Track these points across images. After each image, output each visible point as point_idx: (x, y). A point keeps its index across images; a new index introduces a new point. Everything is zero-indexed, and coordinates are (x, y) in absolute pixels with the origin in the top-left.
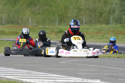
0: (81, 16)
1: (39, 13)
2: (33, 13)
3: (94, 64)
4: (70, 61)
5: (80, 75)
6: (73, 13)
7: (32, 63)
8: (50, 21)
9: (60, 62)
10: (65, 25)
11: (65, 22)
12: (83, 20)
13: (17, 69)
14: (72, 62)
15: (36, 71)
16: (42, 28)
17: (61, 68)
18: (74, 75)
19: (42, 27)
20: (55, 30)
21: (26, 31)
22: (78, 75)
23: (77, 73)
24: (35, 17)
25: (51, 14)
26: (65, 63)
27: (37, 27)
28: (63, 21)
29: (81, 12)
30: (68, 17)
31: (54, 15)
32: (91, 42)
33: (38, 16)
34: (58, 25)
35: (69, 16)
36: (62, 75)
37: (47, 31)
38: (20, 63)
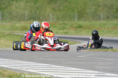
0: (99, 12)
1: (59, 10)
2: (54, 9)
3: (111, 58)
4: (88, 55)
5: (97, 68)
6: (92, 9)
7: (52, 57)
8: (70, 17)
9: (78, 56)
10: (83, 21)
11: (83, 18)
12: (101, 16)
13: (38, 63)
14: (90, 56)
15: (55, 64)
16: (62, 24)
17: (80, 62)
18: (92, 69)
19: (61, 22)
20: (74, 26)
21: (37, 24)
22: (95, 69)
23: (94, 66)
24: (56, 13)
25: (71, 10)
26: (83, 57)
27: (57, 22)
28: (82, 17)
29: (99, 9)
30: (87, 14)
31: (73, 11)
32: (109, 37)
33: (59, 12)
34: (77, 21)
35: (88, 12)
36: (80, 68)
37: (67, 27)
38: (41, 57)
